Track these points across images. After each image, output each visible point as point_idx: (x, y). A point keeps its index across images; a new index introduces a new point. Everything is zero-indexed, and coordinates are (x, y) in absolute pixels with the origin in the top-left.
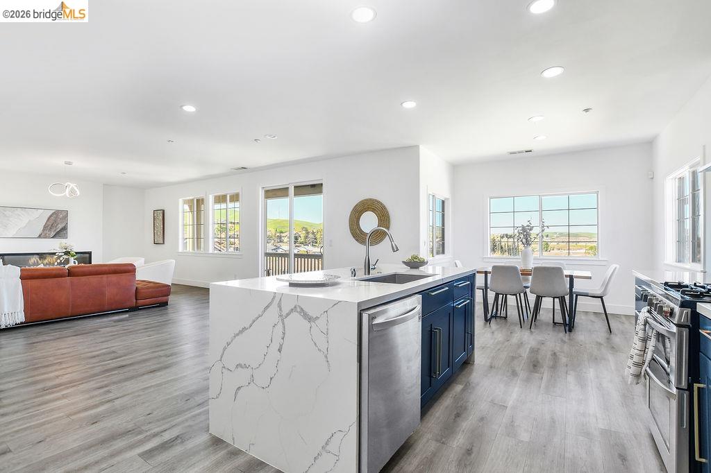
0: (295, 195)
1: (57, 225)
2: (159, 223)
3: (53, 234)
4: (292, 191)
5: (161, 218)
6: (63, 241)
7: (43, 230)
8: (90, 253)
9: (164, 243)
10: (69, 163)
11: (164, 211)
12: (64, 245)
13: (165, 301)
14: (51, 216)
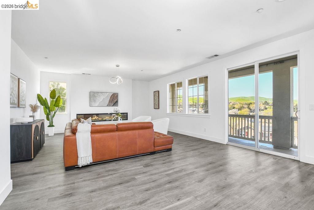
0: (260, 71)
1: (114, 100)
2: (157, 98)
3: (113, 104)
4: (257, 69)
5: (157, 95)
6: (115, 108)
7: (109, 103)
8: (127, 113)
9: (159, 108)
10: (118, 66)
11: (159, 91)
12: (115, 110)
13: (170, 148)
14: (112, 96)
